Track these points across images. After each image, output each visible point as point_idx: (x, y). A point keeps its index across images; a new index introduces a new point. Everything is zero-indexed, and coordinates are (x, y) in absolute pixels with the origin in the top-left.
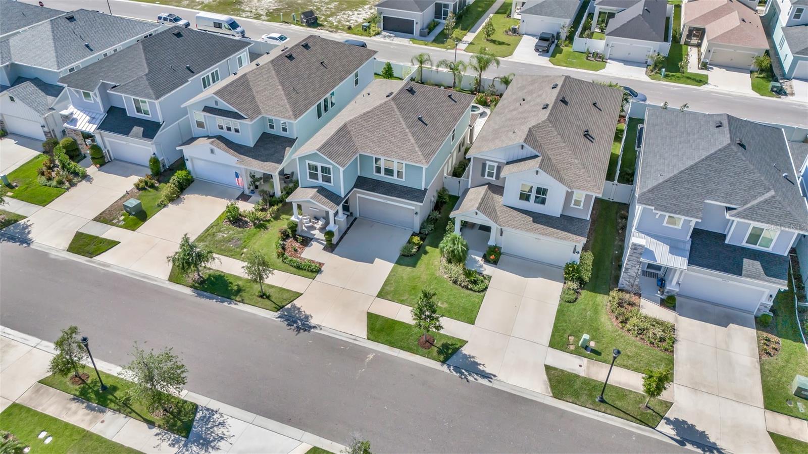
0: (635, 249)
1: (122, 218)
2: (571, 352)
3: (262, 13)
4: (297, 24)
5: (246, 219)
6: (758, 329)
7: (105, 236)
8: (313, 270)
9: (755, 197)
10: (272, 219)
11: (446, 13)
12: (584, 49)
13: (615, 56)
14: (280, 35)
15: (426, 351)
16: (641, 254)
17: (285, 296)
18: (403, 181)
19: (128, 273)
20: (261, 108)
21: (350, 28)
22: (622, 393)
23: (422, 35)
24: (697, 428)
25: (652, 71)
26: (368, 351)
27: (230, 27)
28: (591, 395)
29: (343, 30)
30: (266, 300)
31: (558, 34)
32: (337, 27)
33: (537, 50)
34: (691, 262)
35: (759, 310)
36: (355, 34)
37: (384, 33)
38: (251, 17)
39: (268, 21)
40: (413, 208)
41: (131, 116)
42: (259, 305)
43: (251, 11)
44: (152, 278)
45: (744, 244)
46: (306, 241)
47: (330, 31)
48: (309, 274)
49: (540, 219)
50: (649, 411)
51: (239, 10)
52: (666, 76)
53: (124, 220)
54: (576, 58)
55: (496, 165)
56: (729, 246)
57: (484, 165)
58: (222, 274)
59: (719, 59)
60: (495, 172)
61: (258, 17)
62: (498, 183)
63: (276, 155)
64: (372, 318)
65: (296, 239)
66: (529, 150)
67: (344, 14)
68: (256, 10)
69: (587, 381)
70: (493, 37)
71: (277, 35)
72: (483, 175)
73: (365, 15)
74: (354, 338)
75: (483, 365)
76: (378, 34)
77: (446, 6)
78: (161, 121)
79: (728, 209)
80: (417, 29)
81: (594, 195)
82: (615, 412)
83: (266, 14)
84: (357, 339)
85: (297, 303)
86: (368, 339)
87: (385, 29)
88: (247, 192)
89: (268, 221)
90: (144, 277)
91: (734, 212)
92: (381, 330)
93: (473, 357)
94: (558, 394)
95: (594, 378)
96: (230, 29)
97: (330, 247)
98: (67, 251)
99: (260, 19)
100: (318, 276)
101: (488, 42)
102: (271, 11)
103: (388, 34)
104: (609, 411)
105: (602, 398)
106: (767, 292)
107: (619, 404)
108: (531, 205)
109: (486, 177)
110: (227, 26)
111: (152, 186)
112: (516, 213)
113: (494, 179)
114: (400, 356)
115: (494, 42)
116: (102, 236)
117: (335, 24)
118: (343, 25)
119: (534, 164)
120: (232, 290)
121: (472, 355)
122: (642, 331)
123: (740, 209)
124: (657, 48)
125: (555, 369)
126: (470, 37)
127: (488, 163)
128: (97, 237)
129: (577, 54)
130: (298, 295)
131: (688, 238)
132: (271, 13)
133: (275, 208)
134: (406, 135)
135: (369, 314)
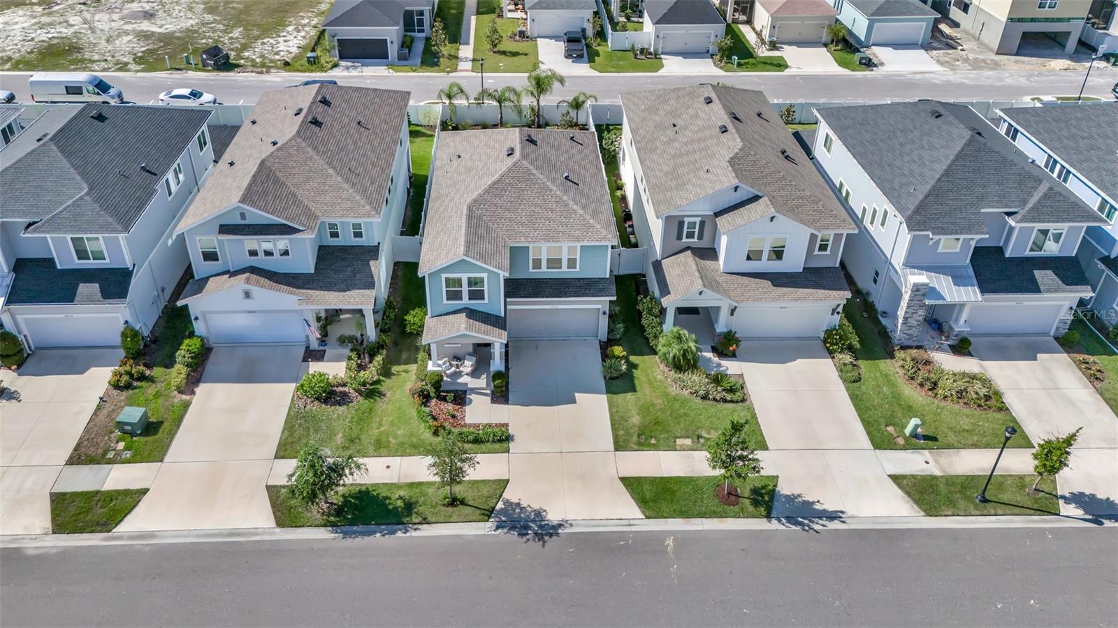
0: (918, 290)
1: (121, 445)
2: (904, 448)
3: (125, 60)
4: (197, 69)
5: (346, 389)
6: (1068, 352)
7: (108, 486)
8: (500, 439)
9: (1030, 194)
10: (381, 378)
11: (421, 23)
12: (627, 46)
13: (668, 49)
14: (190, 90)
15: (736, 509)
16: (924, 295)
17: (485, 491)
18: (577, 272)
19: (197, 536)
20: (313, 209)
21: (287, 64)
23: (402, 58)
24: (1099, 496)
25: (721, 61)
26: (659, 537)
27: (97, 90)
28: (968, 499)
29: (276, 67)
30: (461, 507)
31: (584, 30)
32: (263, 65)
33: (568, 56)
34: (984, 290)
35: (1057, 328)
36: (298, 71)
37: (343, 63)
38: (110, 68)
39: (143, 70)
40: (600, 306)
41: (64, 267)
42: (455, 518)
43: (106, 60)
44: (246, 531)
45: (1028, 253)
46: (460, 398)
47: (258, 73)
48: (497, 446)
49: (781, 280)
50: (1041, 494)
51: (82, 61)
52: (739, 65)
53: (127, 448)
54: (621, 59)
55: (698, 220)
56: (1011, 259)
57: (681, 224)
58: (364, 489)
59: (786, 36)
60: (697, 230)
61: (123, 67)
62: (704, 244)
63: (358, 276)
64: (632, 484)
65: (444, 399)
66: (746, 191)
67: (263, 44)
68: (113, 56)
69: (950, 480)
70: (501, 47)
71: (186, 92)
72: (679, 237)
73: (295, 41)
74: (627, 522)
75: (818, 502)
76: (335, 66)
77: (421, 13)
78: (130, 266)
79: (1009, 214)
80: (393, 50)
81: (845, 232)
82: (1008, 509)
83: (134, 60)
84: (632, 522)
85: (510, 494)
86: (647, 517)
87: (342, 57)
88: (315, 345)
89: (378, 382)
90: (231, 534)
91: (1018, 217)
92: (656, 500)
93: (799, 496)
94: (931, 511)
95: (954, 473)
96: (98, 94)
97: (501, 394)
98: (54, 532)
99: (128, 70)
100: (512, 445)
101: (497, 56)
102: (140, 54)
103: (349, 64)
104: (1000, 512)
105: (984, 497)
106: (1067, 304)
107: (1005, 497)
108: (765, 265)
109: (684, 240)
110: (91, 88)
111: (142, 378)
112: (745, 280)
113: (695, 240)
114: (707, 527)
115: (504, 53)
116: (103, 490)
117: (258, 60)
118: (272, 61)
119: (762, 208)
120: (396, 508)
121: (796, 492)
122: (961, 394)
123: (1022, 212)
124: (711, 33)
125: (904, 477)
126: (466, 51)
127: (687, 220)
128: (97, 492)
129: (619, 54)
130: (504, 483)
131: (968, 261)
132: (141, 58)
133: (379, 358)
134: (567, 205)
135: (623, 479)
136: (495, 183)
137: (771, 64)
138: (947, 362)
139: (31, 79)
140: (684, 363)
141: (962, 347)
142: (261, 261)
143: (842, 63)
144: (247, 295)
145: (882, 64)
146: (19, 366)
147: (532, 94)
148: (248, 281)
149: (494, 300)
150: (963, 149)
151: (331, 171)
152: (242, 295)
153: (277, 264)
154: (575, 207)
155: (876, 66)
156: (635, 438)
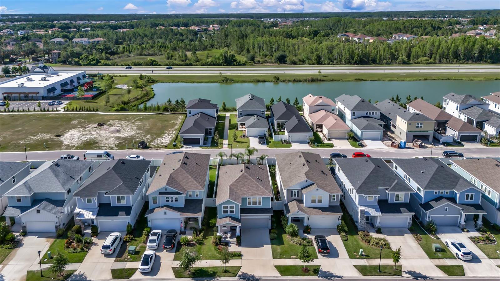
0: (362, 212)
1: (129, 257)
2: (359, 258)
3: (112, 146)
4: (136, 149)
5: (193, 242)
6: (412, 234)
7: (127, 267)
8: (239, 255)
9: (392, 183)
11: (211, 132)
12: (279, 139)
13: (293, 140)
14: (136, 156)
15: (308, 273)
16: (364, 213)
17: (235, 269)
18: (261, 206)
20: (185, 188)
21: (166, 146)
22: (385, 267)
23: (204, 144)
25: (311, 144)
27: (107, 156)
28: (376, 271)
29: (163, 148)
30: (228, 273)
31: (265, 134)
32: (158, 147)
33: (260, 143)
34: (382, 213)
35: (408, 226)
36: (170, 149)
37: (185, 146)
38: (108, 149)
39: (118, 149)
40: (268, 217)
41: (114, 206)
42: (226, 275)
43: (106, 146)
44: (166, 278)
45: (395, 202)
46: (227, 244)
47: (157, 149)
48: (238, 257)
49: (324, 209)
50: (397, 270)
51: (98, 146)
52: (318, 146)
53: (130, 258)
54: (278, 144)
55: (296, 191)
56: (390, 203)
57: (292, 192)
58: (200, 268)
59: (334, 136)
60: (297, 194)
61: (112, 148)
62: (299, 198)
63: (197, 208)
64: (278, 267)
65: (222, 245)
66: (310, 182)
67: (157, 140)
68: (108, 145)
69: (371, 267)
70: (237, 140)
71: (135, 156)
72: (292, 196)
73: (168, 139)
74: (276, 277)
76: (182, 147)
77: (211, 129)
78: (131, 205)
79: (386, 189)
80: (201, 142)
81: (339, 194)
82: (387, 274)
83: (115, 146)
84: (278, 277)
85: (242, 270)
86: (282, 276)
87: (185, 144)
88: (183, 230)
89: (202, 240)
91: (389, 190)
92: (285, 271)
94: (365, 274)
95: (372, 265)
96: (107, 157)
97: (239, 244)
98: (113, 279)
99: (114, 149)
100: (242, 257)
101: (236, 143)
102: (117, 144)
103: (187, 146)
104: (384, 275)
105: (380, 270)
106: (409, 217)
107: (386, 271)
108: (317, 204)
109: (293, 197)
110: (105, 155)
111: (132, 239)
112: (312, 209)
113: (297, 197)
114: (299, 278)
115: (239, 142)
116: (126, 268)
117: (156, 145)
118: (161, 146)
119: (314, 187)
122: (377, 244)
123: (390, 188)
124: (308, 135)
125: (358, 266)
126: (226, 142)
127: (293, 191)
128: (124, 269)
129: (277, 142)
130: (240, 267)
131: (377, 203)
132: (117, 145)
133: (202, 234)
134: (258, 186)
135: (275, 266)
136: (237, 180)
137: (329, 146)
138: (374, 235)
139: (86, 153)
140: (294, 234)
141: (379, 231)
142: (170, 203)
143: (352, 145)
144: (165, 213)
145: (367, 146)
146: (97, 236)
147: (248, 155)
148: (166, 209)
149: (237, 214)
150: (373, 170)
151: (190, 177)
152: (164, 213)
153: (174, 204)
154: (260, 186)
155: (364, 146)
156: (279, 255)
